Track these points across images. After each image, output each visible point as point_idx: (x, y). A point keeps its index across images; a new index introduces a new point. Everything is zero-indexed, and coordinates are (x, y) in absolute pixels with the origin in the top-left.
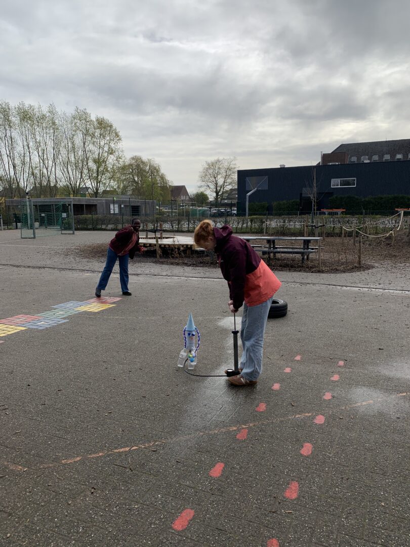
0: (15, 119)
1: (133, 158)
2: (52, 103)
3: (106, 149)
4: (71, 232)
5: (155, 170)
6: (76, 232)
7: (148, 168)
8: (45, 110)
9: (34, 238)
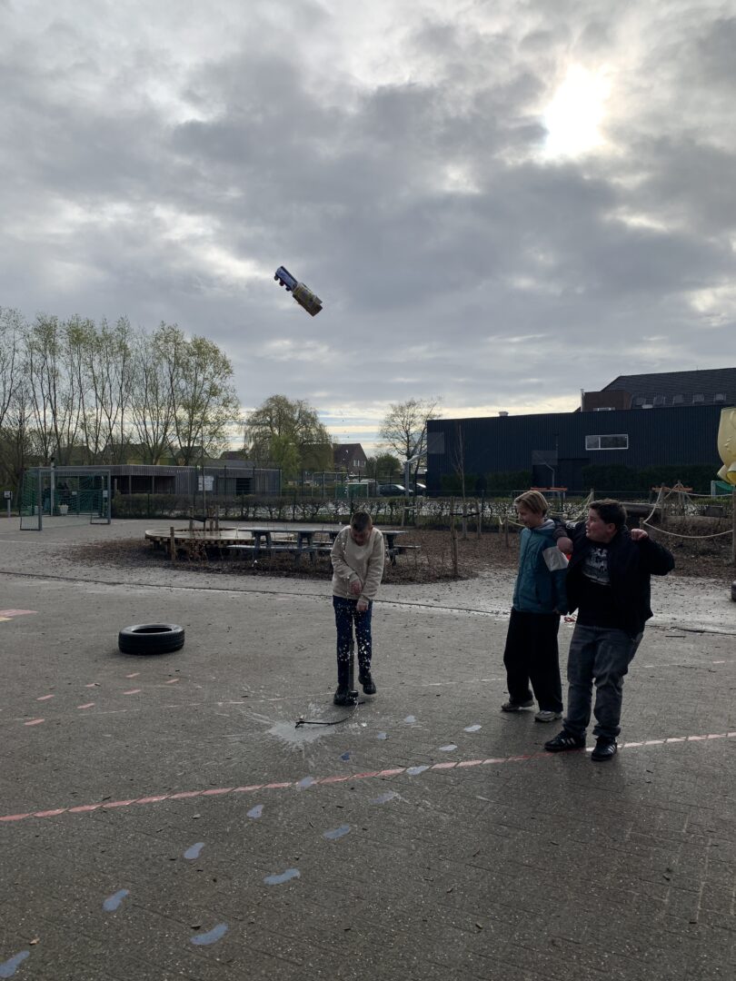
0: (62, 342)
1: (272, 400)
2: (123, 316)
3: (207, 386)
4: (106, 521)
5: (309, 419)
6: (115, 522)
7: (296, 415)
8: (112, 327)
9: (40, 529)
